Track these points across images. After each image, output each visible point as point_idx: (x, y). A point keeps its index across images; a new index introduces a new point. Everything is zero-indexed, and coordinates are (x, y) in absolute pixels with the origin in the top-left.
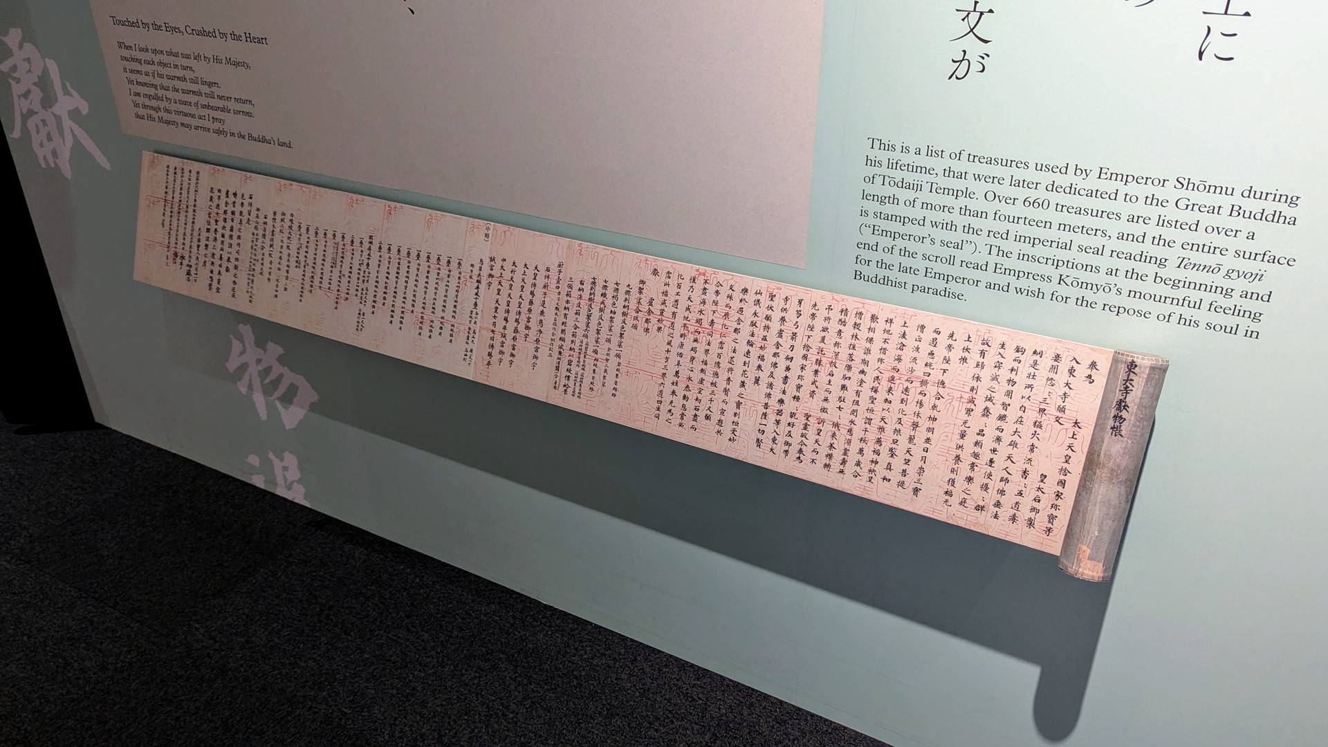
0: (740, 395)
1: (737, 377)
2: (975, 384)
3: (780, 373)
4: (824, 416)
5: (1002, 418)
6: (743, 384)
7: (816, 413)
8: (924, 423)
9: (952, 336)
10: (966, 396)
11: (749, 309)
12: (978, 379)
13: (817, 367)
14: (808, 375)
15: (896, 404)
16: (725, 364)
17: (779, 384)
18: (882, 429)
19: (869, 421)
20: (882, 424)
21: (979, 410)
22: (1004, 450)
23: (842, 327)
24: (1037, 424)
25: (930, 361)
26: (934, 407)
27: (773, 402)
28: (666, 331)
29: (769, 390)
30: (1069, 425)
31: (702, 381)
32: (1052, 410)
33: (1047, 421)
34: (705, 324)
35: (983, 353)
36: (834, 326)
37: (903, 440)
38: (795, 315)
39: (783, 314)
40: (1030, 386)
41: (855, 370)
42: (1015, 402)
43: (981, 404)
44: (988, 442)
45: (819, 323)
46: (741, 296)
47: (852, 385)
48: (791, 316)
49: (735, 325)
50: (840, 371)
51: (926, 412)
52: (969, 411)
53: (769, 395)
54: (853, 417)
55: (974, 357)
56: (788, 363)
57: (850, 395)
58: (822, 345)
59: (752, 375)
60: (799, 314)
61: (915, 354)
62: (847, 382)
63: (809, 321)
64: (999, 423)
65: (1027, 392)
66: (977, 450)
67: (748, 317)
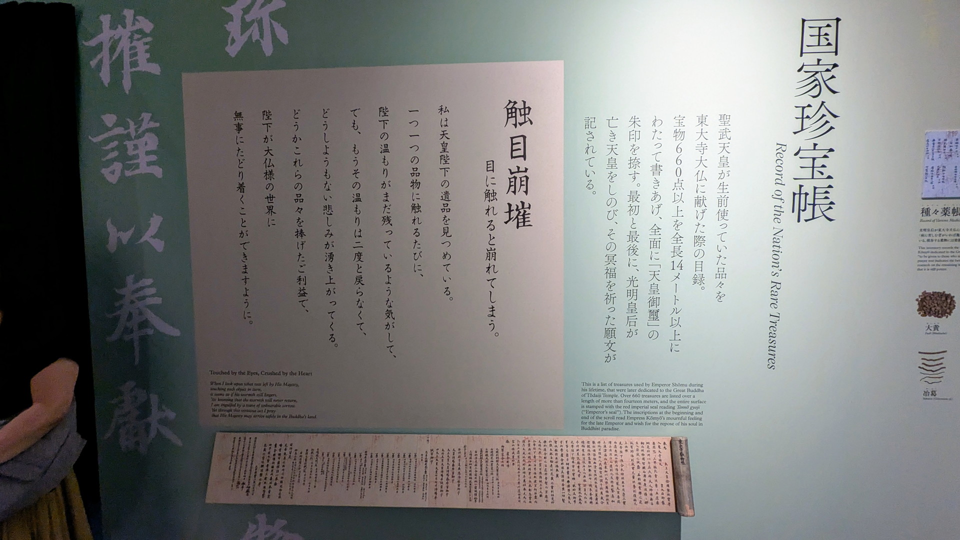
0: (552, 483)
1: (549, 476)
2: (632, 458)
3: (565, 470)
4: (585, 483)
5: (644, 468)
6: (552, 479)
7: (582, 483)
8: (620, 477)
9: (620, 443)
10: (631, 463)
11: (548, 449)
12: (633, 456)
13: (578, 465)
14: (576, 468)
15: (609, 472)
16: (543, 472)
17: (566, 475)
18: (607, 482)
19: (601, 481)
20: (606, 481)
21: (636, 467)
22: (647, 479)
23: (583, 448)
24: (655, 467)
25: (616, 453)
26: (622, 470)
27: (565, 483)
28: (516, 464)
29: (562, 478)
30: (664, 465)
31: (535, 481)
32: (657, 461)
33: (657, 465)
34: (532, 458)
35: (632, 447)
36: (581, 448)
37: (615, 484)
38: (566, 447)
39: (562, 448)
40: (649, 455)
41: (592, 463)
42: (646, 461)
43: (636, 465)
44: (642, 477)
45: (575, 448)
46: (544, 444)
47: (592, 469)
48: (564, 448)
49: (544, 456)
50: (587, 465)
51: (620, 472)
52: (633, 468)
53: (563, 480)
54: (596, 481)
55: (629, 449)
56: (567, 466)
57: (592, 473)
58: (578, 456)
59: (555, 473)
60: (567, 446)
61: (610, 452)
62: (590, 468)
63: (571, 448)
64: (644, 470)
65: (649, 457)
66: (639, 481)
67: (548, 452)
